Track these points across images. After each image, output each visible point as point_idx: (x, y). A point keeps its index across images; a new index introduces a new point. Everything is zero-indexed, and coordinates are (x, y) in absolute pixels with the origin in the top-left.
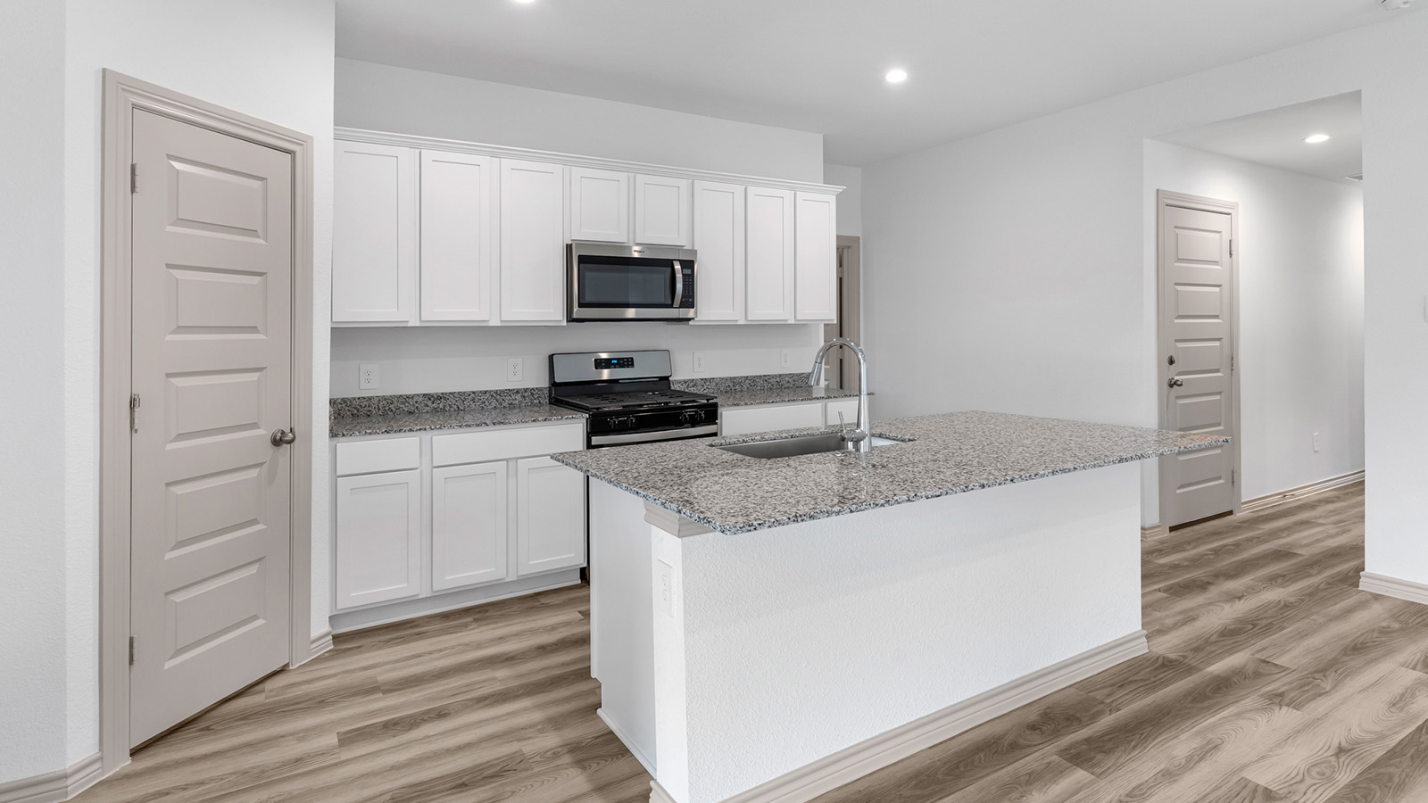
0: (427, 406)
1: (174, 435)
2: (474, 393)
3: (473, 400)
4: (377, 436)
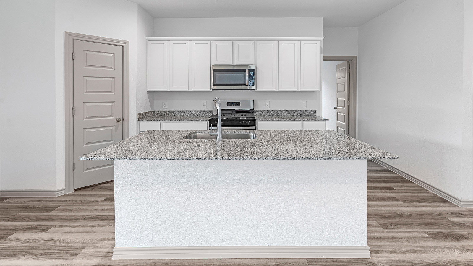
0: (179, 114)
1: (86, 117)
2: (192, 111)
3: (191, 113)
4: (149, 121)
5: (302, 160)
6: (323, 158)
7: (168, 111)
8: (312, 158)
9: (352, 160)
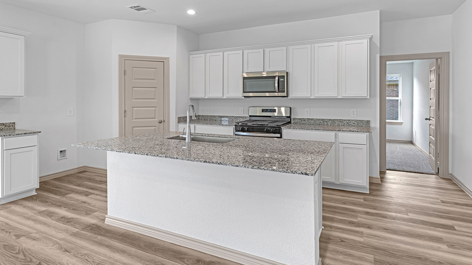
1: (134, 118)
2: (230, 116)
5: (212, 164)
6: (231, 164)
7: (210, 116)
8: (222, 164)
9: (260, 170)
